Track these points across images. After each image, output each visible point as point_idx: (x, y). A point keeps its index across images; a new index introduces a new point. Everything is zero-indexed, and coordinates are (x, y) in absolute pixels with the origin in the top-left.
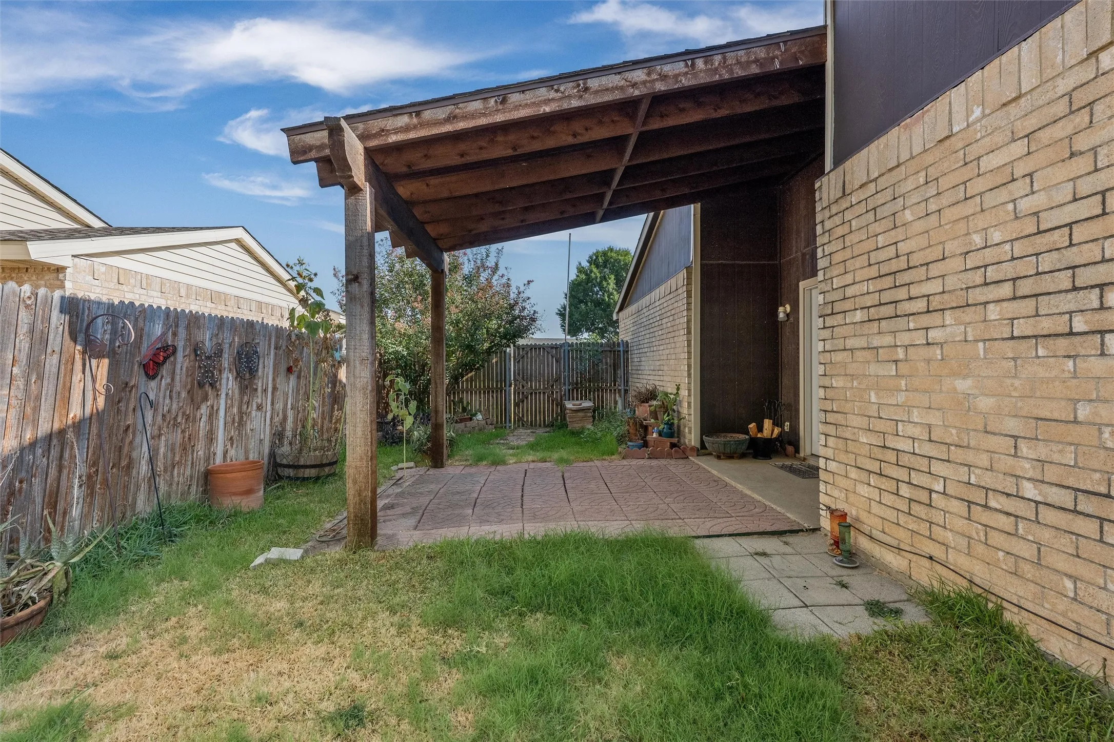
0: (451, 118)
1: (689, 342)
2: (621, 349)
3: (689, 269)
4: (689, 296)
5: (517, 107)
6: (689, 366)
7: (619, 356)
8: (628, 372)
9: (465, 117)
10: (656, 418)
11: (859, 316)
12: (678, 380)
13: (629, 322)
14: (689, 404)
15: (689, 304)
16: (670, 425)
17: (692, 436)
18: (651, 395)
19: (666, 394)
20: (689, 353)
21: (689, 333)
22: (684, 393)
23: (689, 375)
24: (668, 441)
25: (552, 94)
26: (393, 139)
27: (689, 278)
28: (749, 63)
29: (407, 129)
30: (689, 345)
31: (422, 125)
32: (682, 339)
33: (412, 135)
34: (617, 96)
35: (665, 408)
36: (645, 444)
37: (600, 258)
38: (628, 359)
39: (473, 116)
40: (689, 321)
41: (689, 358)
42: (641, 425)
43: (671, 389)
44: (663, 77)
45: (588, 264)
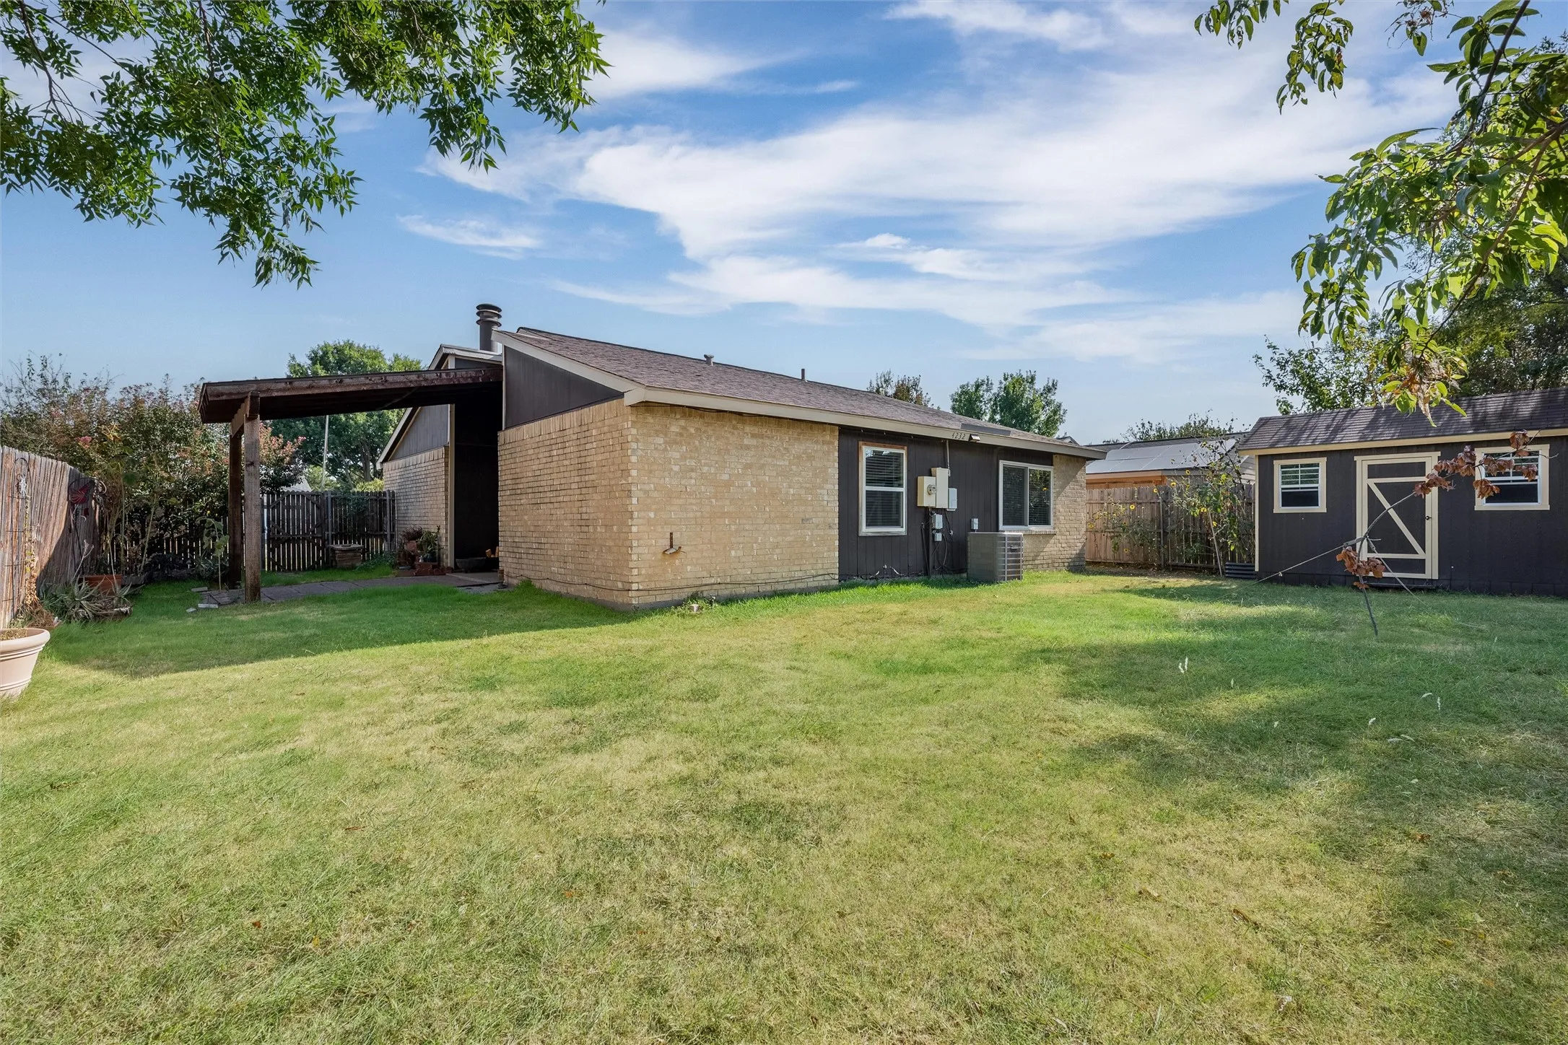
0: (310, 387)
1: (446, 496)
2: (388, 498)
3: (446, 447)
4: (446, 466)
5: (349, 385)
6: (446, 513)
7: (385, 505)
8: (394, 518)
9: (318, 388)
10: (422, 550)
11: (508, 493)
12: (439, 523)
13: (396, 474)
14: (446, 538)
15: (446, 471)
16: (432, 553)
17: (448, 560)
18: (417, 535)
19: (430, 533)
20: (446, 504)
21: (446, 490)
22: (443, 531)
23: (446, 519)
24: (430, 565)
25: (367, 381)
26: (275, 394)
27: (446, 454)
28: (467, 378)
29: (284, 390)
30: (446, 499)
31: (293, 389)
32: (441, 495)
33: (287, 394)
34: (402, 385)
35: (429, 542)
36: (413, 567)
37: (330, 355)
38: (394, 507)
39: (323, 387)
40: (446, 483)
41: (446, 507)
42: (410, 555)
43: (434, 529)
44: (426, 380)
45: (310, 362)
